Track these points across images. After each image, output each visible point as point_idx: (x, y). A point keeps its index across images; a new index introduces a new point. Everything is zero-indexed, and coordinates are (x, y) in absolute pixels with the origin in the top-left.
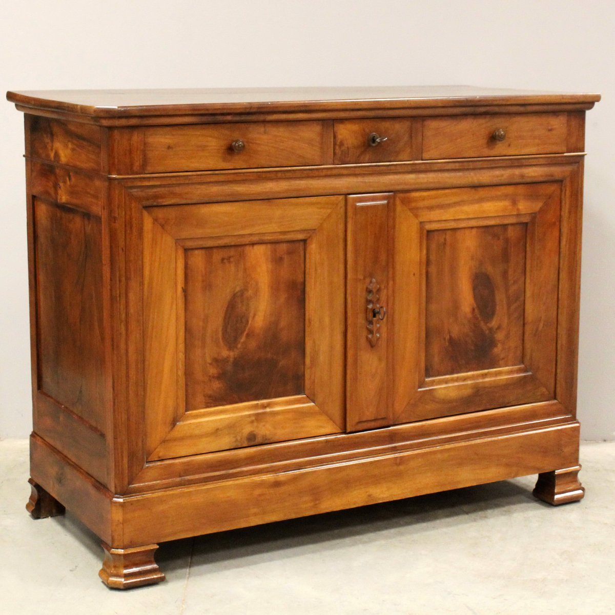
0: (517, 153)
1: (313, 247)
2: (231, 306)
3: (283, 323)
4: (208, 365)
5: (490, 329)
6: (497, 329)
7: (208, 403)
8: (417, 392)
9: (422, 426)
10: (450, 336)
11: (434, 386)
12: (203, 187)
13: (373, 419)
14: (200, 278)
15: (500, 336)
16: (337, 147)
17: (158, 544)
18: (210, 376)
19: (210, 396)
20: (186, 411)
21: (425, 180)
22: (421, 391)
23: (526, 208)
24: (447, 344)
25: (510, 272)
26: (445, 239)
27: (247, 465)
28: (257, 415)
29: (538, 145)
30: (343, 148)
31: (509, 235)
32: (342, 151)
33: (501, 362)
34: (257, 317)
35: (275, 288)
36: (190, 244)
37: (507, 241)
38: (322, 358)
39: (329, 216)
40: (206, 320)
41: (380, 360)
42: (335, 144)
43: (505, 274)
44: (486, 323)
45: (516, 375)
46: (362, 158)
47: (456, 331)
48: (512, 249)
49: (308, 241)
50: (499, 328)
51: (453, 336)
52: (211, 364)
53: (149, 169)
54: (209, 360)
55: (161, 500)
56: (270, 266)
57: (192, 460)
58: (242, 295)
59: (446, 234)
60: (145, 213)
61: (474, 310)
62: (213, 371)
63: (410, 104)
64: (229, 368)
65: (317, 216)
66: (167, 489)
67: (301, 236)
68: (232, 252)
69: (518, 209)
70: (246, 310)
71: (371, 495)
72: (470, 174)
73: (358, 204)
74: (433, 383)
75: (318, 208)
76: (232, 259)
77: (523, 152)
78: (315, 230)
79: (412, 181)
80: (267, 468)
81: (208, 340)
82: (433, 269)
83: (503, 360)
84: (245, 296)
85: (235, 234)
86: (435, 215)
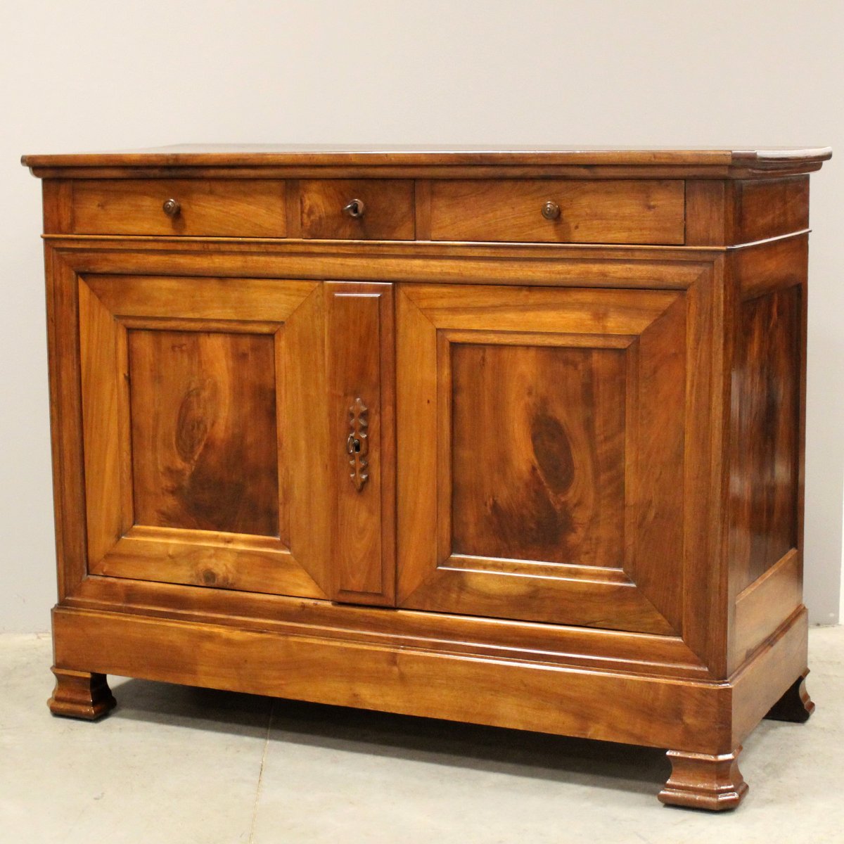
0: (591, 239)
1: (282, 344)
2: (185, 406)
3: (250, 439)
4: (160, 475)
5: (565, 504)
6: (575, 505)
7: (162, 521)
8: (436, 570)
9: (442, 621)
10: (493, 500)
11: (465, 568)
12: (140, 256)
13: (361, 591)
14: (148, 366)
15: (581, 516)
16: (305, 216)
17: (92, 673)
18: (163, 489)
19: (163, 513)
20: (134, 524)
21: (439, 270)
22: (441, 570)
23: (618, 327)
24: (489, 511)
25: (598, 422)
26: (483, 359)
27: (200, 609)
28: (217, 549)
29: (630, 229)
30: (312, 218)
31: (595, 366)
32: (312, 222)
33: (583, 557)
34: (216, 425)
35: (238, 392)
36: (131, 323)
37: (591, 373)
38: (298, 493)
39: (302, 306)
40: (157, 417)
41: (371, 512)
42: (302, 212)
43: (588, 425)
44: (556, 494)
45: (606, 583)
46: (341, 231)
47: (504, 495)
48: (601, 388)
49: (276, 337)
50: (579, 504)
51: (499, 502)
52: (163, 474)
53: (78, 229)
54: (161, 468)
55: (94, 623)
56: (231, 363)
57: (135, 585)
58: (198, 395)
59: (484, 351)
60: (81, 281)
61: (534, 469)
62: (167, 483)
63: (391, 160)
64: (186, 483)
65: (285, 305)
66: (104, 612)
67: (265, 329)
68: (184, 340)
69: (604, 327)
70: (204, 414)
71: (357, 695)
72: (512, 267)
73: (337, 295)
74: (461, 563)
75: (286, 294)
76: (184, 348)
77: (601, 239)
78: (283, 323)
79: (418, 269)
80: (223, 619)
81: (159, 444)
82: (464, 400)
83: (587, 556)
84: (201, 397)
85: (182, 317)
86: (462, 321)
